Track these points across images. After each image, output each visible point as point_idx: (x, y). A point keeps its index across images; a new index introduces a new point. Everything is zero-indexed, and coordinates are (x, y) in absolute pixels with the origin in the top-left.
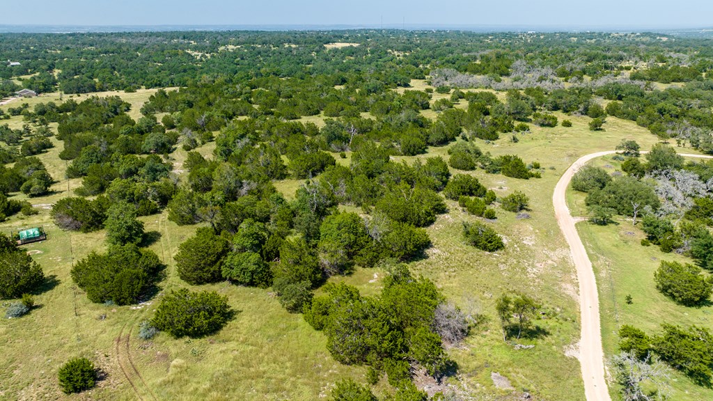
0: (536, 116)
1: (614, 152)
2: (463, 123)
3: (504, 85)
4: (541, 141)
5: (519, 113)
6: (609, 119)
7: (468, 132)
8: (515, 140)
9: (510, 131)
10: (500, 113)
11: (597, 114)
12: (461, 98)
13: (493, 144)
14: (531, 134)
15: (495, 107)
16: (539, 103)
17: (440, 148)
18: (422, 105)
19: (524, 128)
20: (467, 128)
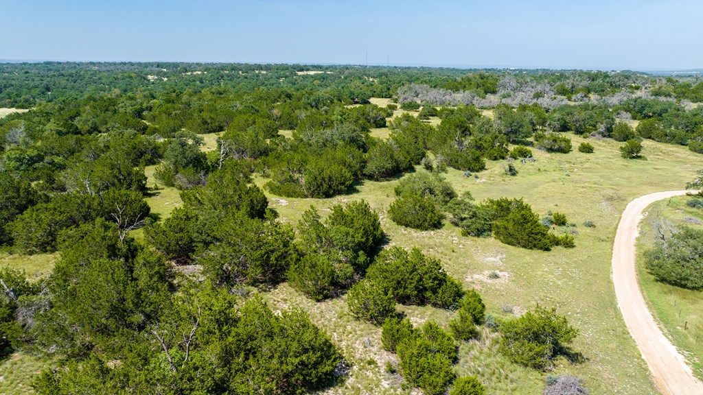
0: (538, 138)
1: (684, 192)
2: (429, 145)
3: (491, 102)
4: (553, 173)
5: (515, 132)
6: (646, 143)
7: (436, 157)
8: (512, 172)
9: (503, 158)
10: (487, 132)
11: (627, 136)
12: (433, 116)
13: (477, 177)
14: (536, 163)
15: (479, 124)
16: (541, 121)
17: (385, 183)
18: (375, 122)
19: (524, 154)
20: (435, 153)
